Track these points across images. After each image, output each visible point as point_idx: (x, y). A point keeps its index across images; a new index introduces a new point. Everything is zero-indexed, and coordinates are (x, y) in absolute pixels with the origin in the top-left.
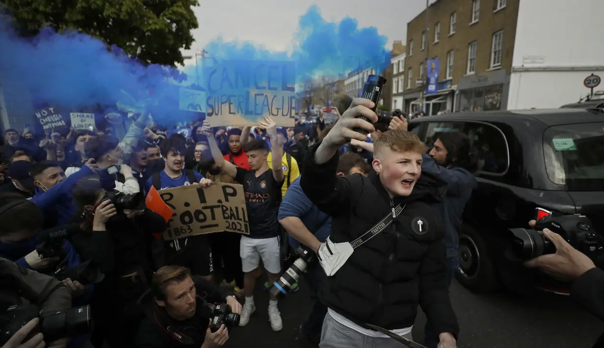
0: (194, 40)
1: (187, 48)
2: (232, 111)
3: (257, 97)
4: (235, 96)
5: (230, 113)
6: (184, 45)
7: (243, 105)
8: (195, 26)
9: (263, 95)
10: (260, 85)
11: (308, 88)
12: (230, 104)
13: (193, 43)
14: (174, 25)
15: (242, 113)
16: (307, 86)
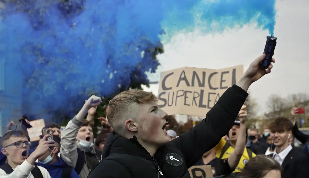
0: (159, 64)
1: (153, 71)
2: (187, 103)
3: (211, 95)
4: (191, 92)
5: (185, 104)
6: (150, 69)
7: (198, 100)
8: (161, 51)
9: (215, 94)
10: (213, 86)
11: (278, 108)
12: (186, 97)
13: (159, 67)
14: (143, 53)
15: (196, 105)
16: (276, 106)
